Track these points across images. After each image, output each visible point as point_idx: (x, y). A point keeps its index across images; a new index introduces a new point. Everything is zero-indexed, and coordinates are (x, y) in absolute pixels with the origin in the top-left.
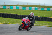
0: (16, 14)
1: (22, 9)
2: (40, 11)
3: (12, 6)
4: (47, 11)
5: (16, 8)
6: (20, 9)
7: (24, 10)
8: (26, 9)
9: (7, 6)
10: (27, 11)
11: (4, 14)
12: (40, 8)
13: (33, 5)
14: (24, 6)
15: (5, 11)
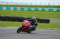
1: (6, 9)
2: (27, 12)
4: (35, 12)
7: (8, 11)
8: (11, 9)
10: (12, 11)
12: (27, 8)
13: (18, 5)
14: (8, 6)
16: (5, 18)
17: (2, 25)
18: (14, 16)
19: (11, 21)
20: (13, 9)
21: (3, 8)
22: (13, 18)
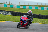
0: (35, 14)
1: (40, 9)
3: (31, 6)
5: (35, 8)
6: (38, 9)
7: (42, 10)
8: (44, 9)
9: (26, 6)
10: (45, 11)
11: (24, 13)
14: (42, 6)
15: (25, 11)
16: (40, 16)
17: (37, 22)
18: (47, 15)
19: (44, 19)
20: (46, 9)
21: (38, 8)
22: (46, 16)
